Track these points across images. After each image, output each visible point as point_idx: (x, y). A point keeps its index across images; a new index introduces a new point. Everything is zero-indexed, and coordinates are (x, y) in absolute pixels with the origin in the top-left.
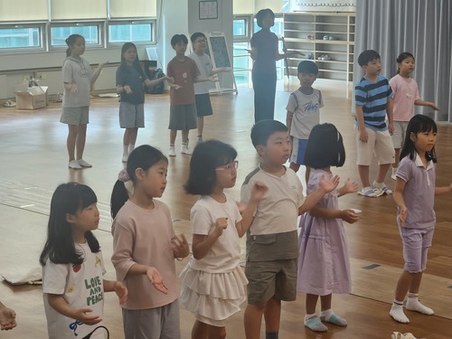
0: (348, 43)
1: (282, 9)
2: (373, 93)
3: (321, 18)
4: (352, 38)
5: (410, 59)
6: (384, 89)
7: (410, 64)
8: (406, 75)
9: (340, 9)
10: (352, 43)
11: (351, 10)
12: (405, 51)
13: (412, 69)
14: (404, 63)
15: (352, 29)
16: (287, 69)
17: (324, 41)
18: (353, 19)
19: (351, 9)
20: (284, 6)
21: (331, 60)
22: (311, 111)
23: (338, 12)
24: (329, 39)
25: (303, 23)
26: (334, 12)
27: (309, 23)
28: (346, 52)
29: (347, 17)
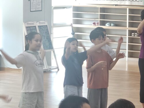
0: (128, 28)
17: (107, 26)
23: (116, 5)
24: (111, 26)
25: (89, 13)
26: (113, 5)
27: (94, 13)
28: (126, 35)
29: (127, 9)
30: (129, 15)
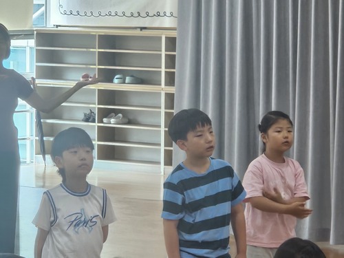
0: (163, 89)
1: (33, 22)
2: (199, 193)
3: (109, 41)
4: (171, 79)
5: (283, 123)
6: (223, 185)
7: (284, 133)
8: (279, 155)
9: (146, 22)
10: (171, 90)
11: (167, 25)
12: (273, 108)
13: (288, 144)
14: (272, 132)
15: (171, 61)
16: (42, 142)
17: (116, 85)
18: (171, 42)
19: (168, 22)
20: (35, 15)
21: (130, 123)
22: (81, 229)
23: (142, 29)
24: (124, 83)
25: (73, 49)
26: (136, 28)
27: (85, 50)
28: (160, 108)
29: (161, 38)
30: (166, 55)
